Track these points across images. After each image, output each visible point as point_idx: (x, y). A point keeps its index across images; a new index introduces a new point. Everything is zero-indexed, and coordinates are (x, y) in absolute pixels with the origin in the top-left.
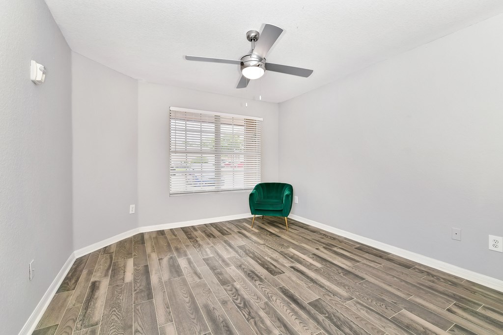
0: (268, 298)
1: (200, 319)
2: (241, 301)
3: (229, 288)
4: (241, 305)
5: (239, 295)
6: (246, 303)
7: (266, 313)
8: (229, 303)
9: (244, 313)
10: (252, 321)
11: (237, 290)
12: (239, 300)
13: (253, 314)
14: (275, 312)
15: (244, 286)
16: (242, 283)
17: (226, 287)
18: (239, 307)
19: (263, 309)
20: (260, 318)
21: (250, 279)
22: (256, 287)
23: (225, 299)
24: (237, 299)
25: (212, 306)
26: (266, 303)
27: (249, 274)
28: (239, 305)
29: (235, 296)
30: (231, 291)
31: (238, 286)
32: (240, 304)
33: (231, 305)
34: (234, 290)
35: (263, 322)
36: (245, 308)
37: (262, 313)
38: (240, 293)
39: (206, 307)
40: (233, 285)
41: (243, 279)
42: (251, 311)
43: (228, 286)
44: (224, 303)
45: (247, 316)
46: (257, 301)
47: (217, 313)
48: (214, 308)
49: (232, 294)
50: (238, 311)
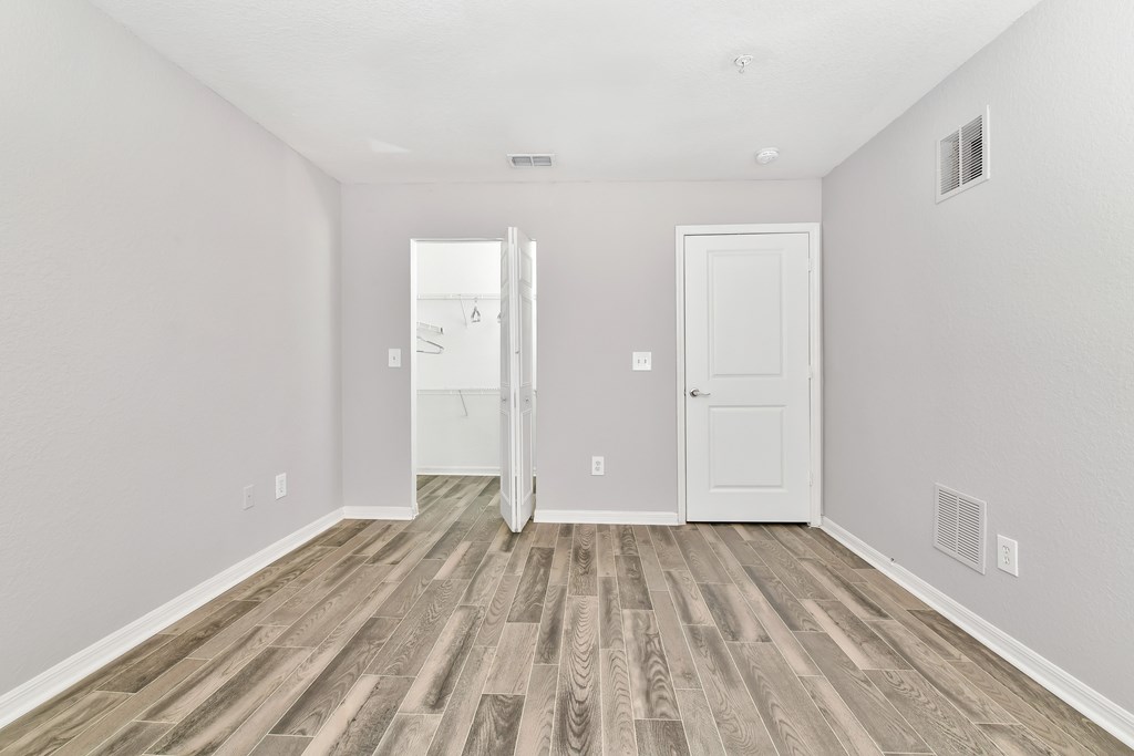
0: (593, 652)
1: (744, 664)
2: (652, 666)
3: (665, 708)
4: (655, 658)
5: (649, 680)
6: (643, 659)
7: (621, 633)
8: (679, 671)
9: (658, 646)
10: (651, 632)
11: (647, 695)
12: (654, 670)
13: (644, 639)
14: (604, 631)
15: (622, 699)
16: (622, 709)
17: (671, 713)
18: (662, 657)
19: (621, 640)
20: (635, 632)
21: (592, 715)
22: (596, 685)
23: (683, 681)
24: (659, 672)
25: (717, 678)
26: (607, 644)
27: (578, 735)
28: (659, 660)
29: (660, 680)
30: (661, 698)
31: (638, 703)
32: (656, 662)
33: (676, 666)
34: (654, 696)
35: (635, 627)
36: (652, 652)
37: (627, 634)
38: (645, 682)
39: (730, 681)
40: (650, 712)
41: (610, 723)
42: (643, 645)
43: (663, 714)
44: (688, 675)
45: (656, 641)
46: (620, 655)
47: (709, 661)
48: (714, 672)
49: (663, 687)
50: (668, 651)
